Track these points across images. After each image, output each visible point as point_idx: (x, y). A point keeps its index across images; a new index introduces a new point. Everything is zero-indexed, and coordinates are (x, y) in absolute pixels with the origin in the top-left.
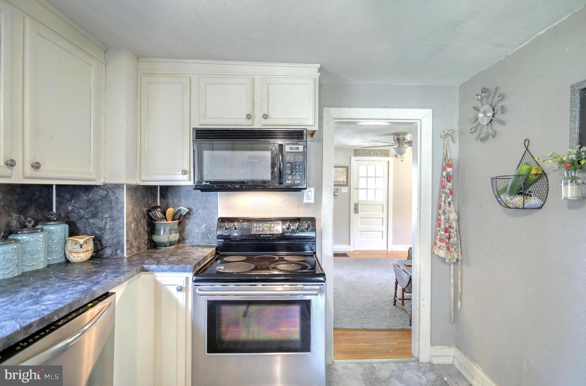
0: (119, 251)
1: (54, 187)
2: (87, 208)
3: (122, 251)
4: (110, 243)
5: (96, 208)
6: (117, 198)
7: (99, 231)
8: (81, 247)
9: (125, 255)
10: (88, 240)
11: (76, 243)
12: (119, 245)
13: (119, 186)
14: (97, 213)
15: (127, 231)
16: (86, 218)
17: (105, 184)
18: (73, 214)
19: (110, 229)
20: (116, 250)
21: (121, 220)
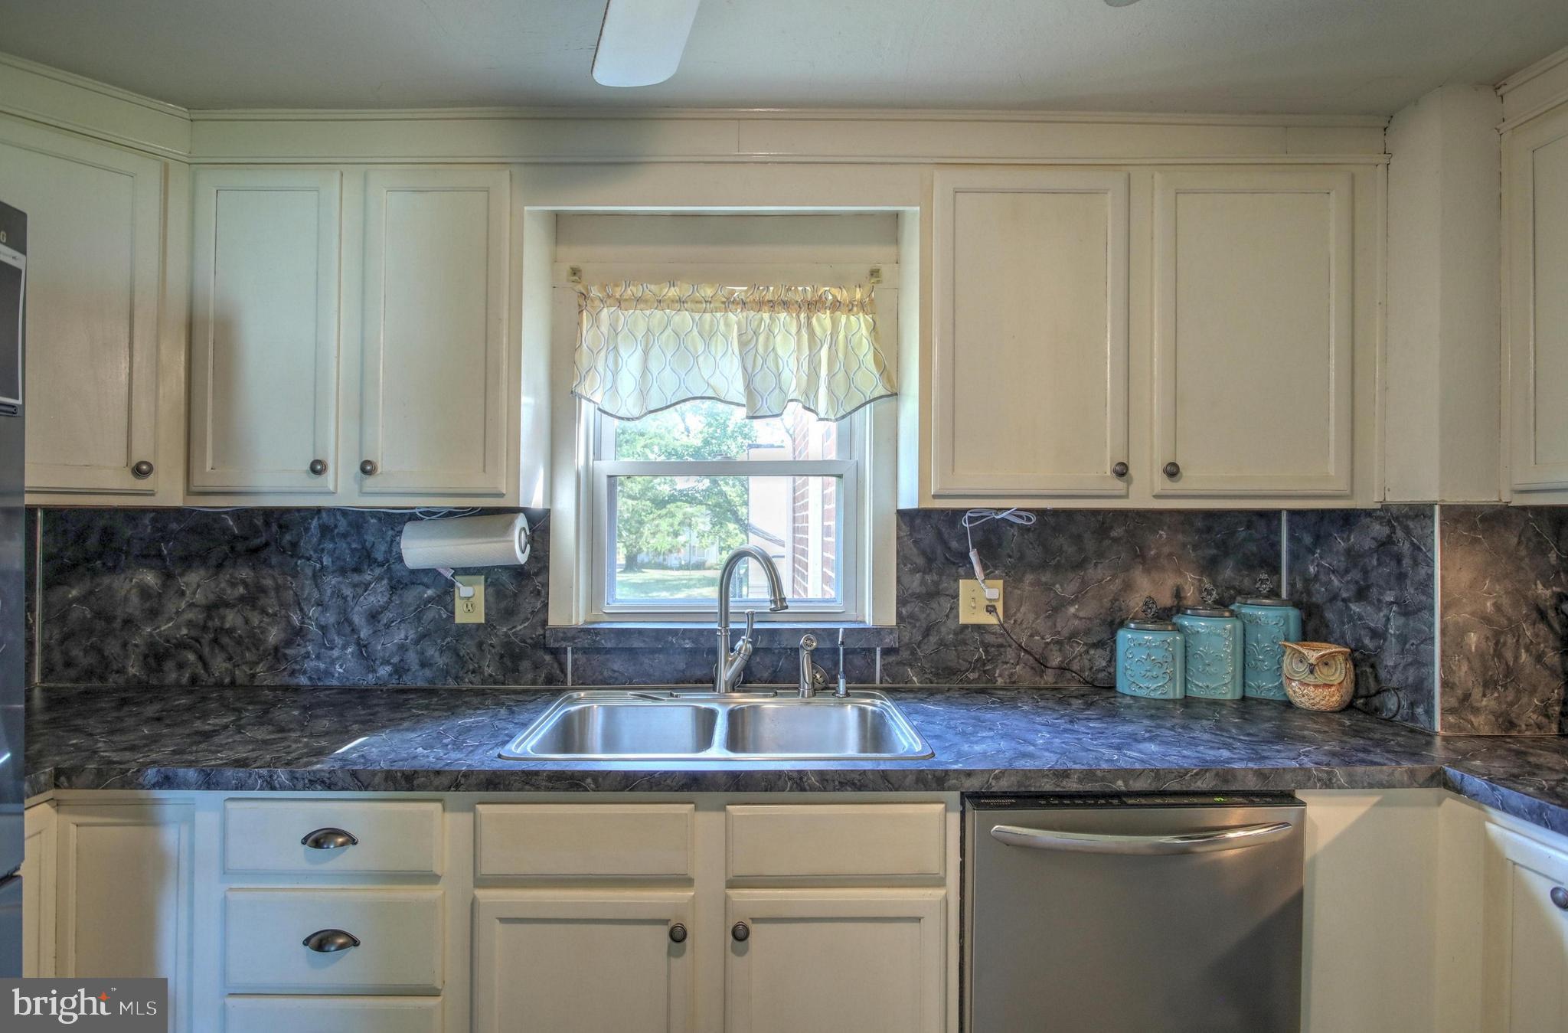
0: (1420, 710)
1: (1284, 517)
2: (1347, 571)
3: (1429, 712)
4: (1396, 679)
5: (1365, 572)
6: (1416, 548)
7: (1372, 638)
8: (1312, 672)
9: (1438, 727)
10: (1332, 655)
11: (1302, 659)
12: (1420, 691)
13: (1421, 512)
14: (1368, 587)
15: (1443, 651)
16: (1344, 600)
17: (1386, 508)
18: (1317, 586)
19: (1397, 637)
20: (1412, 705)
21: (1425, 614)
